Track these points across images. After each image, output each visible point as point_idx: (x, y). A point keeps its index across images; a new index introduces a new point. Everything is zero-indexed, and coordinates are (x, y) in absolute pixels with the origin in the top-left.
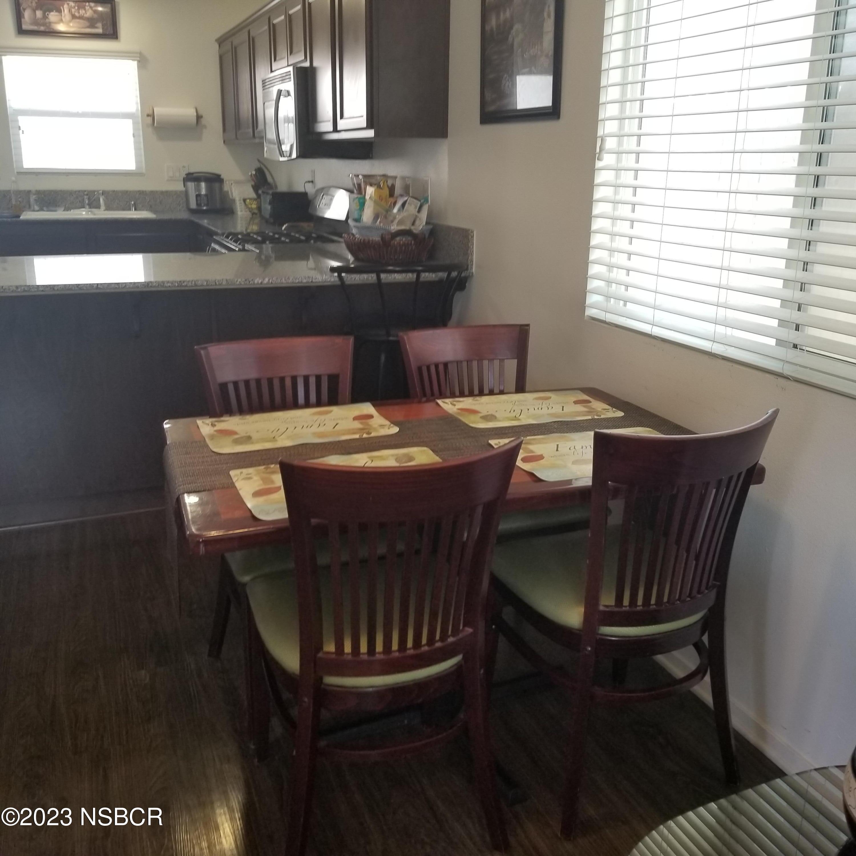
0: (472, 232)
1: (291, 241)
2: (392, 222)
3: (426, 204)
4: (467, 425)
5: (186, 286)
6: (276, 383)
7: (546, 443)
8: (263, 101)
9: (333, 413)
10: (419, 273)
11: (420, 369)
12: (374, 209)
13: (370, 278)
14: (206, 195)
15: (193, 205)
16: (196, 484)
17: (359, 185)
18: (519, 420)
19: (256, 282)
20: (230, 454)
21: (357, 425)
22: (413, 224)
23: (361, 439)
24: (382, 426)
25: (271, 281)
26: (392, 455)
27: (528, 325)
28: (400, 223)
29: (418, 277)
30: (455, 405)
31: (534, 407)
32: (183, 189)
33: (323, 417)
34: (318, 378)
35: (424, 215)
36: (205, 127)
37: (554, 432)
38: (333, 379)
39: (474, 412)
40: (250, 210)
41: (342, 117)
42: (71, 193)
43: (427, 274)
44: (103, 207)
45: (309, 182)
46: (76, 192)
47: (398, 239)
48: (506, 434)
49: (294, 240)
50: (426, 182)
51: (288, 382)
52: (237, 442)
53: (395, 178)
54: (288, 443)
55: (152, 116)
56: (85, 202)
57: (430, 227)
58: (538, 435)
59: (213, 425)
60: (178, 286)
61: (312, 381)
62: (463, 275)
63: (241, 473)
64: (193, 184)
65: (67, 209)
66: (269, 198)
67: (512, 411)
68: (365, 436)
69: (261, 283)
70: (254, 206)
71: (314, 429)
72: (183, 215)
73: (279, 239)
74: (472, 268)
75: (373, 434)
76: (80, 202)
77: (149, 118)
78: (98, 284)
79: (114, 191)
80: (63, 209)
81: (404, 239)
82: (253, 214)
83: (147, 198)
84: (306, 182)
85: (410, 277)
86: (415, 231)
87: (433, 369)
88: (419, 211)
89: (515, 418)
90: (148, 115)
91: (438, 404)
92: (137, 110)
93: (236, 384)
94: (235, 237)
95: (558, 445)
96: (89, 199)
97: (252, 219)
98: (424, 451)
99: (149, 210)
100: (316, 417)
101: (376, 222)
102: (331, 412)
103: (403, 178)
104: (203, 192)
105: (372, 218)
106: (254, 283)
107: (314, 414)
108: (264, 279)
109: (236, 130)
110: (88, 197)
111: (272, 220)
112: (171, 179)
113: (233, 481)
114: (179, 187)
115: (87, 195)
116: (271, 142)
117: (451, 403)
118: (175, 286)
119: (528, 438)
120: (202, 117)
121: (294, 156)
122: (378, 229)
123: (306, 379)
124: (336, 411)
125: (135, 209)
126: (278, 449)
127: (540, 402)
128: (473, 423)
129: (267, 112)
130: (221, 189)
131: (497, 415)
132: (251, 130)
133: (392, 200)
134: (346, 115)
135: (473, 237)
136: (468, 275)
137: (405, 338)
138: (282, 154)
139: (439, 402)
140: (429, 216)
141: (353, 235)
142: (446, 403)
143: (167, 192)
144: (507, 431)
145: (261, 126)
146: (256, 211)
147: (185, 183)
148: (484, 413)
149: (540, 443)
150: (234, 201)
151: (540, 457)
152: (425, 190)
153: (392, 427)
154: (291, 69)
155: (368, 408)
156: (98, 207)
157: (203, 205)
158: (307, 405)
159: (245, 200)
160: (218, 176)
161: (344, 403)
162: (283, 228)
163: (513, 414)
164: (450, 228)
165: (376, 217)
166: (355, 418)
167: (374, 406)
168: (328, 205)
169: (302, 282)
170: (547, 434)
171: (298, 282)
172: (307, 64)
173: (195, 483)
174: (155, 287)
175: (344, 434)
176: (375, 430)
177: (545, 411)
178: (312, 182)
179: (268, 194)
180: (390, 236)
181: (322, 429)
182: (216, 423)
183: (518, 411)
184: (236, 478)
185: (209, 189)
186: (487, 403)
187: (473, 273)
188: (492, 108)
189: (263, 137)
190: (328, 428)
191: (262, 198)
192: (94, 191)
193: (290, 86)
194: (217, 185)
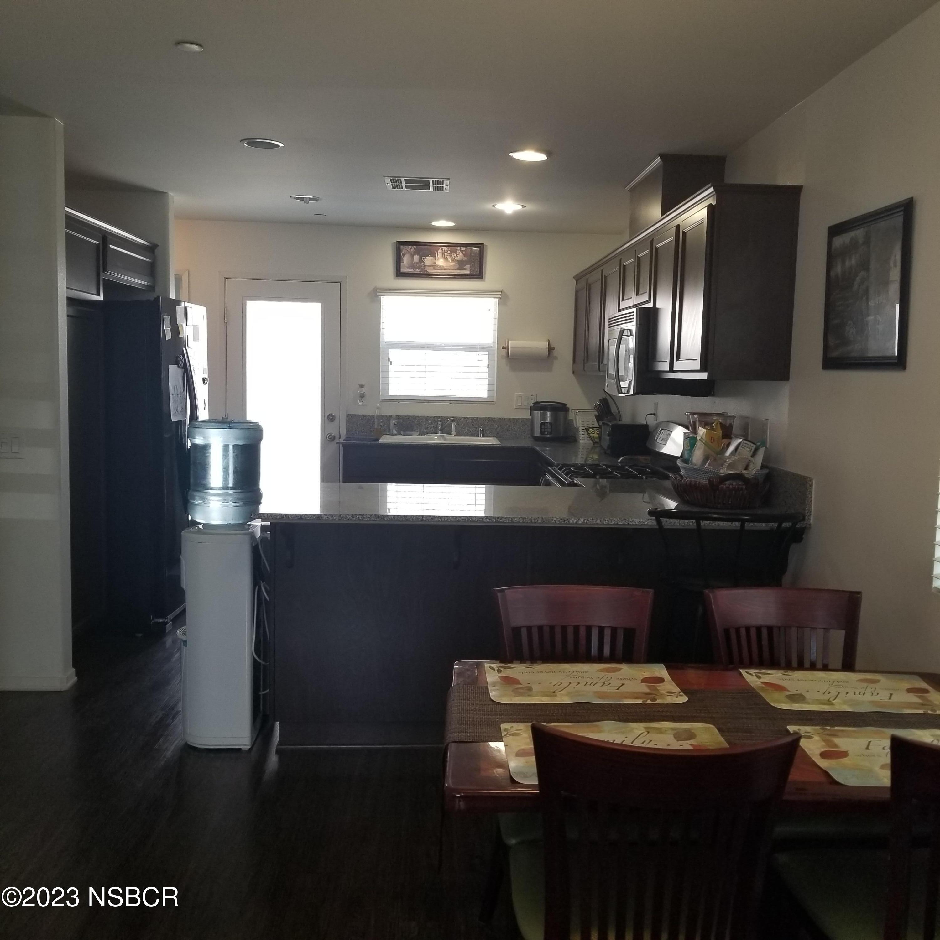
0: (811, 480)
1: (623, 476)
2: (722, 465)
3: (762, 447)
4: (768, 704)
5: (503, 522)
6: (570, 631)
7: (857, 738)
8: (608, 339)
9: (622, 670)
10: (743, 522)
11: (727, 631)
12: (705, 451)
13: (690, 524)
14: (551, 424)
15: (537, 433)
16: (467, 734)
17: (694, 423)
18: (832, 704)
19: (571, 522)
20: (506, 704)
21: (644, 688)
22: (746, 468)
23: (643, 705)
24: (670, 693)
25: (586, 521)
26: (672, 729)
27: (859, 593)
28: (730, 466)
29: (743, 526)
30: (759, 678)
31: (855, 691)
32: (530, 417)
33: (609, 675)
34: (614, 630)
35: (759, 459)
36: (556, 358)
37: (871, 725)
38: (630, 633)
39: (779, 688)
40: (592, 439)
41: (678, 358)
42: (427, 419)
43: (752, 524)
44: (454, 433)
45: (651, 414)
46: (431, 417)
47: (727, 483)
48: (811, 720)
49: (627, 475)
50: (765, 425)
51: (583, 632)
52: (517, 692)
53: (734, 417)
54: (567, 700)
55: (507, 348)
56: (438, 427)
57: (766, 471)
58: (850, 726)
59: (499, 671)
60: (496, 522)
61: (607, 633)
62: (798, 526)
63: (512, 727)
64: (539, 412)
65: (421, 434)
66: (609, 430)
67: (827, 692)
68: (649, 702)
69: (576, 523)
70: (596, 436)
71: (597, 688)
72: (526, 442)
73: (611, 473)
74: (809, 519)
75: (658, 702)
76: (434, 427)
77: (504, 350)
78: (423, 516)
79: (465, 418)
80: (418, 433)
81: (734, 484)
82: (595, 443)
83: (495, 425)
84: (648, 415)
85: (736, 525)
86: (746, 476)
87: (743, 632)
88: (754, 455)
89: (829, 702)
90: (503, 348)
91: (740, 674)
92: (494, 343)
93: (529, 629)
94: (567, 468)
95: (870, 742)
96: (442, 425)
97: (594, 448)
98: (709, 728)
99: (496, 437)
100: (603, 674)
101: (706, 464)
102: (620, 669)
103: (743, 418)
104: (548, 420)
105: (702, 459)
106: (569, 523)
107: (602, 670)
108: (579, 519)
109: (584, 362)
110: (441, 423)
111: (609, 451)
112: (519, 408)
113: (502, 735)
114: (526, 415)
115: (441, 421)
116: (611, 377)
117: (756, 675)
118: (493, 522)
119: (837, 728)
120: (554, 349)
121: (631, 392)
122: (706, 472)
123: (601, 630)
124: (626, 669)
125: (483, 436)
126: (555, 705)
127: (865, 685)
128: (775, 702)
129: (610, 347)
130: (566, 418)
131: (807, 696)
132: (597, 364)
133: (725, 441)
134: (682, 356)
135: (811, 486)
136: (804, 526)
137: (711, 595)
138: (619, 390)
139: (743, 671)
140: (766, 459)
141: (682, 476)
142: (750, 674)
143: (514, 419)
144: (813, 717)
145: (605, 361)
146: (597, 440)
147: (532, 411)
148: (792, 691)
149: (848, 736)
150: (577, 429)
151: (844, 754)
152: (764, 432)
153: (681, 696)
154: (634, 310)
155: (660, 670)
156: (449, 433)
157: (546, 433)
158: (600, 659)
159: (587, 429)
160: (565, 405)
161: (638, 662)
162: (619, 461)
163: (826, 697)
164: (787, 473)
165: (706, 458)
166: (644, 681)
167: (668, 668)
168: (665, 440)
169: (617, 524)
170: (860, 726)
171: (613, 524)
172: (650, 305)
173: (465, 733)
174: (474, 521)
175: (626, 698)
176: (662, 696)
177: (868, 697)
178: (654, 414)
179: (608, 425)
180: (718, 480)
181: (605, 689)
182: (502, 669)
183: (834, 694)
184: (505, 733)
185: (555, 418)
186: (799, 680)
187: (810, 524)
188: (835, 354)
189: (606, 371)
190: (612, 689)
191: (602, 428)
192: (448, 418)
193: (632, 326)
194: (561, 414)
